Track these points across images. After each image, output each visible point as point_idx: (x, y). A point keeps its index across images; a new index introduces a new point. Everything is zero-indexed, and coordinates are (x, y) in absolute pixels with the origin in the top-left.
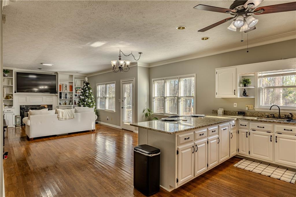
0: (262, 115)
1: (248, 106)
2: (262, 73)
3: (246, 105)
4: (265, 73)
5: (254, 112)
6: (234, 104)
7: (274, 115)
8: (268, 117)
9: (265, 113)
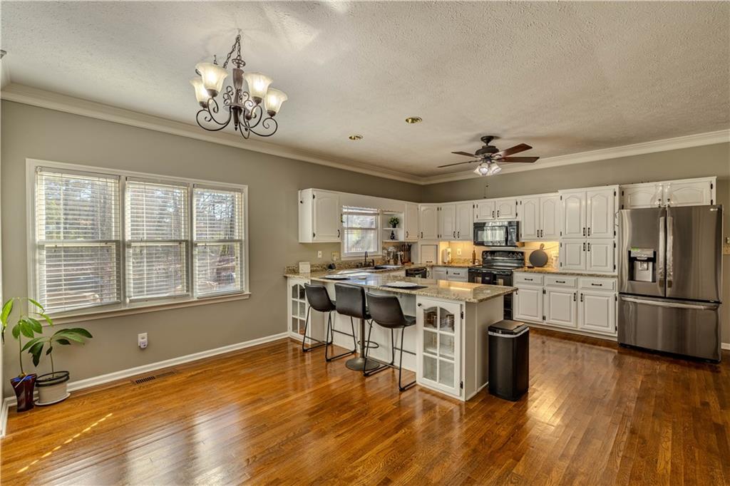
1: (335, 254)
2: (347, 209)
3: (333, 254)
4: (349, 209)
6: (319, 252)
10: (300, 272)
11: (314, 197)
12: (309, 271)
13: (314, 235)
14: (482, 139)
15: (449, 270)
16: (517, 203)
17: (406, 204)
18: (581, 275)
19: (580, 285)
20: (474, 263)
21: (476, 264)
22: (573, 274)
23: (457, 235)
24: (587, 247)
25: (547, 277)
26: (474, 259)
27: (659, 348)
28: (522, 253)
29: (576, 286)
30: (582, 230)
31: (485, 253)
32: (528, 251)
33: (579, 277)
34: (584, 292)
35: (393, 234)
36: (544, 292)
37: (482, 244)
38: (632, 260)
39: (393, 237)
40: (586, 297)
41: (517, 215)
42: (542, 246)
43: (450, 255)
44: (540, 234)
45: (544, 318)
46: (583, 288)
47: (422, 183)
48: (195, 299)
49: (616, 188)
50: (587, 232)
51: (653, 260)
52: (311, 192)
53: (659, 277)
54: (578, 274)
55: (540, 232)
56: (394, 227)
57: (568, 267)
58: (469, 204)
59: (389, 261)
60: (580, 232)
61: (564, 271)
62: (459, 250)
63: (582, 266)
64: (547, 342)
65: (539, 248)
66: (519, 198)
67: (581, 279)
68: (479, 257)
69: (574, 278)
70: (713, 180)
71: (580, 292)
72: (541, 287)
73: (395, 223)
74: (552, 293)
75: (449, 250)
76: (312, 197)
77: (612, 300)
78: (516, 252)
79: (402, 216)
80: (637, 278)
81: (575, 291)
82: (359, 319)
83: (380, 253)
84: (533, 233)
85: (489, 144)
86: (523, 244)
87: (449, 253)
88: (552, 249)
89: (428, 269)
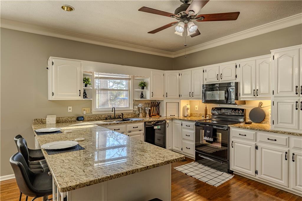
0: (100, 118)
1: (85, 109)
2: (99, 74)
3: (83, 109)
4: (101, 75)
5: (92, 116)
6: (69, 108)
7: (111, 116)
8: (106, 119)
9: (102, 116)
10: (47, 123)
12: (55, 122)
15: (184, 122)
16: (236, 67)
17: (152, 71)
18: (293, 134)
19: (292, 144)
20: (206, 118)
21: (207, 118)
25: (259, 134)
26: (206, 114)
28: (243, 110)
29: (288, 144)
30: (295, 88)
31: (214, 109)
32: (248, 108)
33: (290, 136)
34: (296, 152)
35: (142, 94)
36: (257, 148)
39: (142, 96)
40: (298, 157)
41: (236, 76)
42: (261, 104)
43: (189, 111)
45: (256, 172)
46: (295, 148)
54: (290, 133)
55: (256, 91)
56: (143, 88)
57: (280, 124)
59: (139, 114)
60: (292, 91)
61: (276, 129)
62: (197, 106)
63: (295, 125)
64: (260, 196)
65: (258, 106)
66: (238, 62)
68: (209, 112)
71: (292, 151)
72: (254, 143)
73: (143, 85)
74: (263, 150)
75: (189, 106)
78: (238, 109)
79: (148, 80)
81: (286, 150)
83: (131, 108)
84: (250, 93)
86: (244, 103)
87: (188, 109)
88: (268, 107)
89: (168, 121)
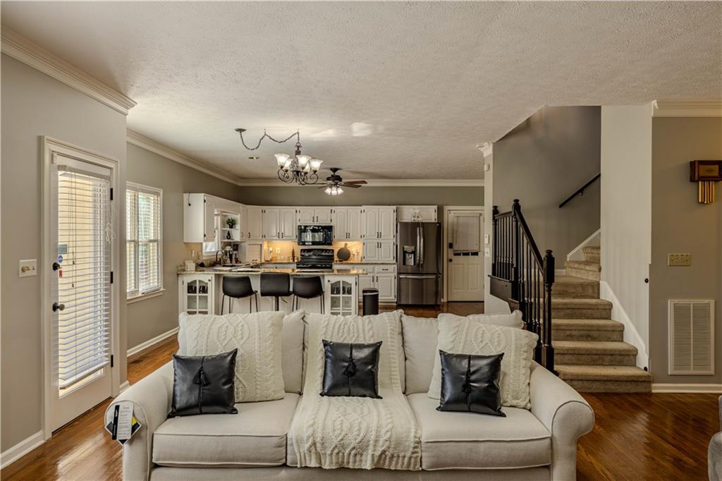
11: (205, 201)
13: (205, 236)
14: (331, 169)
16: (332, 212)
19: (376, 271)
22: (372, 264)
23: (281, 236)
24: (379, 245)
25: (351, 266)
26: (294, 257)
27: (410, 303)
28: (333, 250)
29: (374, 271)
30: (377, 234)
31: (302, 251)
32: (337, 249)
33: (376, 265)
37: (304, 243)
38: (405, 253)
39: (229, 236)
41: (331, 220)
42: (346, 245)
43: (272, 254)
44: (348, 236)
46: (378, 273)
47: (240, 184)
48: (140, 295)
49: (395, 207)
50: (379, 235)
51: (414, 253)
52: (203, 197)
53: (417, 262)
54: (375, 264)
56: (231, 227)
57: (368, 259)
58: (293, 209)
60: (375, 235)
65: (343, 247)
67: (377, 267)
68: (298, 254)
69: (372, 266)
70: (436, 207)
71: (376, 275)
73: (232, 224)
76: (203, 201)
77: (393, 278)
78: (329, 250)
80: (407, 264)
82: (274, 297)
83: (219, 253)
85: (336, 174)
86: (334, 244)
87: (270, 252)
88: (355, 247)
